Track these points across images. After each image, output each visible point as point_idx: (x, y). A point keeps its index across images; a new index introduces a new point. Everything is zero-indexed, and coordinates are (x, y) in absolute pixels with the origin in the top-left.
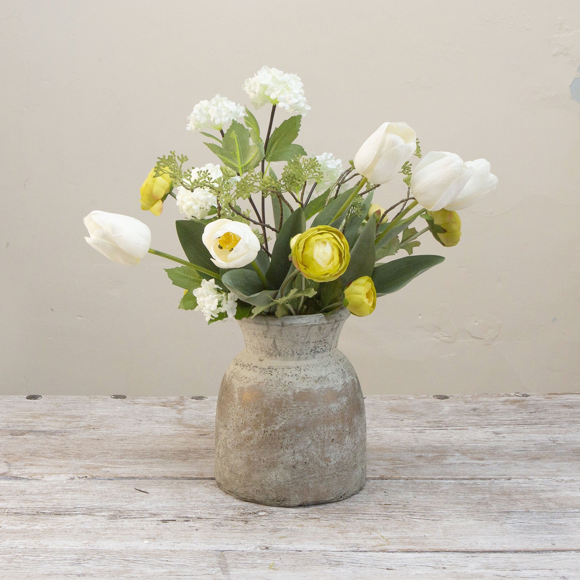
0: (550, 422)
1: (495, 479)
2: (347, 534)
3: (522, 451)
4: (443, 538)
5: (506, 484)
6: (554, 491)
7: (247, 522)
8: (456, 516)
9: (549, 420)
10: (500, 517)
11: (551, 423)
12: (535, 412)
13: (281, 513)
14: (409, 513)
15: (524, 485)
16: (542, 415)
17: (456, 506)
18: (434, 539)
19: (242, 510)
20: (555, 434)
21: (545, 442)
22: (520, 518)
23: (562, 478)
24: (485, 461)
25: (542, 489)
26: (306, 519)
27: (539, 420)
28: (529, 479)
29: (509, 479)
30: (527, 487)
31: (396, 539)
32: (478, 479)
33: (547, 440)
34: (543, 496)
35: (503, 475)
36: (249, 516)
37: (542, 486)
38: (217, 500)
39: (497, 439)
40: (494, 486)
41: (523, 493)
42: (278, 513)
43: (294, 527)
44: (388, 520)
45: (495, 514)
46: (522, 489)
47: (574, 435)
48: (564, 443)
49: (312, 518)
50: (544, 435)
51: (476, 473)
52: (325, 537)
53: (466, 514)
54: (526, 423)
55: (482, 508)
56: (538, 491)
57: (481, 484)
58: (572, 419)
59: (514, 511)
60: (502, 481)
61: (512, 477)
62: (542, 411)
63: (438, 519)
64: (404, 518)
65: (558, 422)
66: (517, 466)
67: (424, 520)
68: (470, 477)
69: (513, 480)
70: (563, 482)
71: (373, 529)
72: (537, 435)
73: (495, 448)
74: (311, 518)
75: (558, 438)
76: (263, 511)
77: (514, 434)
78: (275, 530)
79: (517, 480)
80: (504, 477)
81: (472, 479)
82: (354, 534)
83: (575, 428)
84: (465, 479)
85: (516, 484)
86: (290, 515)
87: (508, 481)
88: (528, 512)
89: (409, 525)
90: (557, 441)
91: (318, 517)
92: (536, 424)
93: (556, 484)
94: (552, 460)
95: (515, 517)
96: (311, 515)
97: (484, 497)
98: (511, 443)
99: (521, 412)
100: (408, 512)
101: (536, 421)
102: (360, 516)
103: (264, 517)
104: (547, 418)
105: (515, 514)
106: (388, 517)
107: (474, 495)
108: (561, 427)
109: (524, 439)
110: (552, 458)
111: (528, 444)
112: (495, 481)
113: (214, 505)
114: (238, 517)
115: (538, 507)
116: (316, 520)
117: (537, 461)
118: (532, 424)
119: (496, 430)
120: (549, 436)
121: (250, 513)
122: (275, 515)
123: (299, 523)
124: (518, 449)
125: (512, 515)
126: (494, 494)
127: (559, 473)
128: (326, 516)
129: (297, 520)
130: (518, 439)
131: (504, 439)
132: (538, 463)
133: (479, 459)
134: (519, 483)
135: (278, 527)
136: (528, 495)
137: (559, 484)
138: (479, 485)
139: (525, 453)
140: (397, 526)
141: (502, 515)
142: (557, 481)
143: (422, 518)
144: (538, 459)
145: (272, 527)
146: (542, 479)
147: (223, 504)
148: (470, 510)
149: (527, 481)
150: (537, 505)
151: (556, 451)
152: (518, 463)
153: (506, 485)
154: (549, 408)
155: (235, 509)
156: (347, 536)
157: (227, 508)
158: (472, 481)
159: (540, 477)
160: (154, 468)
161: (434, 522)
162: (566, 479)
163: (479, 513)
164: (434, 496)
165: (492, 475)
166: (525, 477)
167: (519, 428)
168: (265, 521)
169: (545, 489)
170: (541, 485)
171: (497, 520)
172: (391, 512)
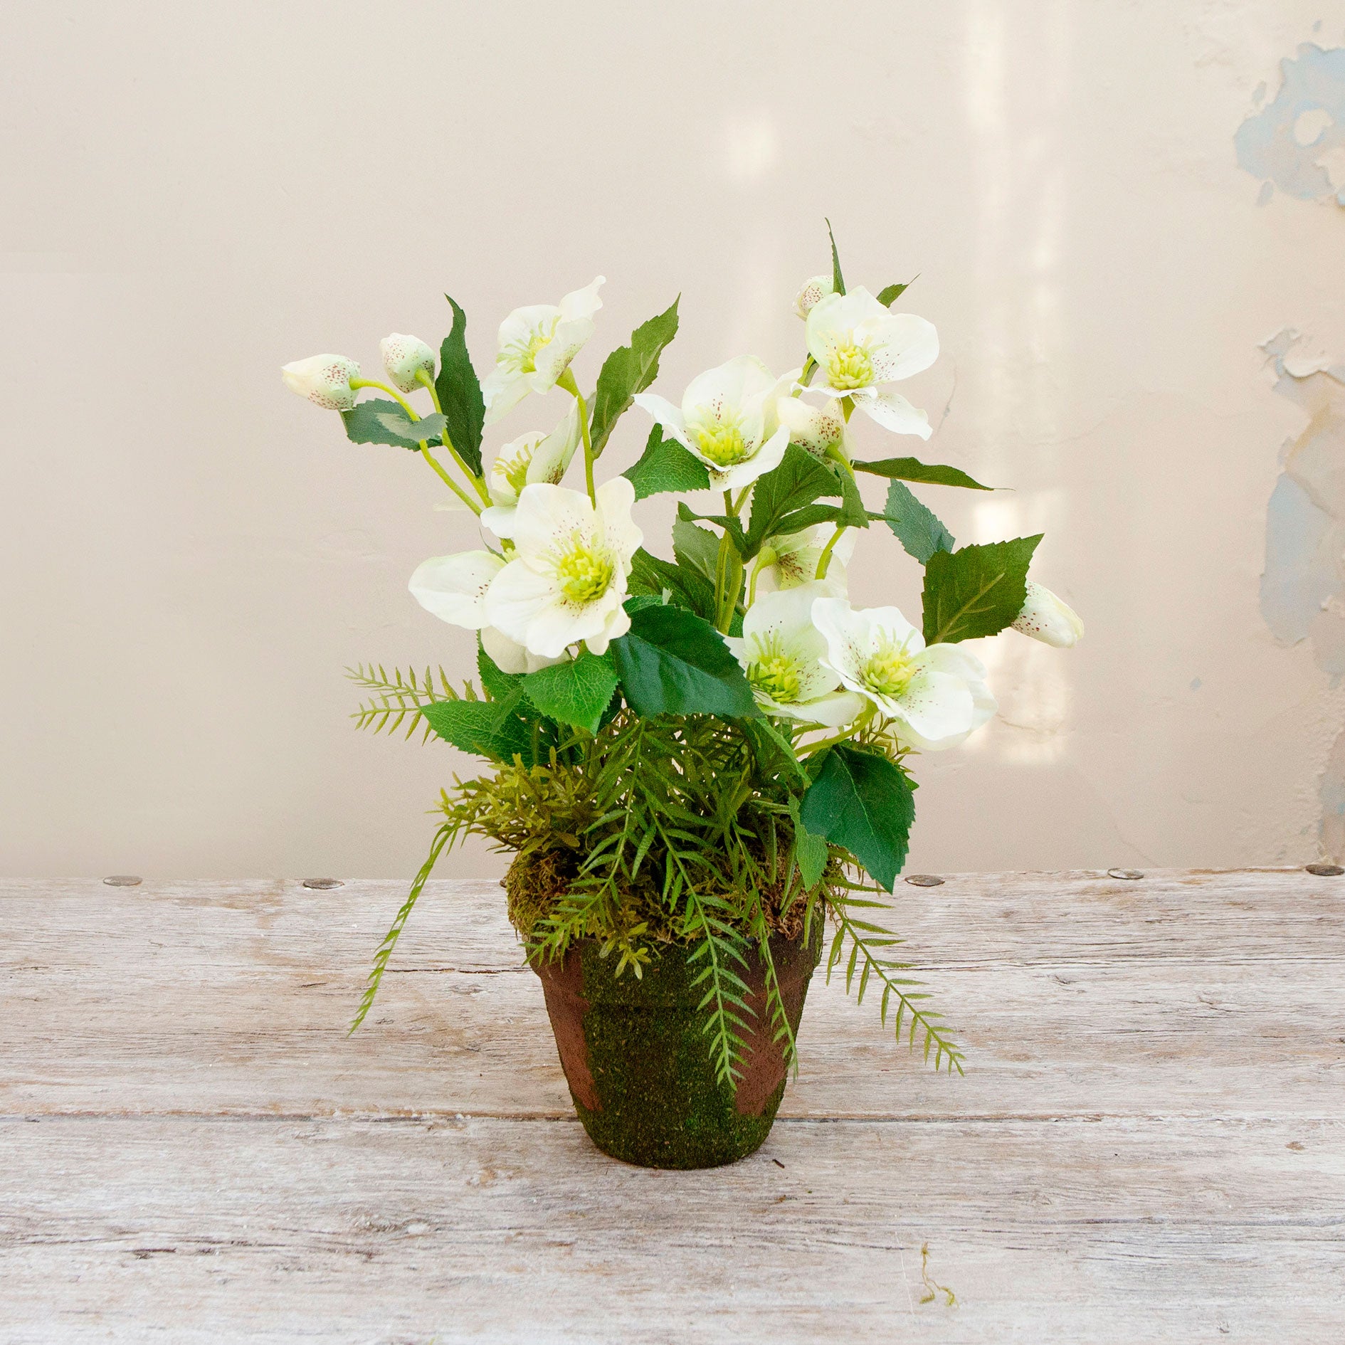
0: (1199, 948)
1: (1060, 1118)
2: (644, 1295)
3: (1130, 1031)
4: (912, 1310)
5: (1089, 1133)
6: (1218, 1155)
7: (370, 1255)
8: (952, 1237)
9: (1196, 943)
10: (1074, 1239)
11: (1203, 953)
12: (1159, 921)
13: (471, 1225)
14: (822, 1226)
15: (1137, 1137)
16: (1178, 929)
17: (953, 1202)
18: (888, 1312)
19: (363, 1218)
20: (1212, 982)
21: (1189, 1005)
22: (1128, 1242)
23: (1239, 1114)
24: (1034, 1062)
25: (1187, 1148)
26: (535, 1246)
27: (1170, 945)
28: (1151, 1118)
29: (1097, 1118)
30: (1145, 1142)
31: (779, 1315)
32: (1012, 1118)
33: (1194, 999)
34: (1191, 1169)
35: (1080, 1106)
36: (380, 1238)
37: (1185, 1139)
38: (301, 1186)
39: (1063, 996)
40: (1058, 1139)
41: (1135, 1161)
42: (462, 1226)
43: (497, 1275)
44: (764, 1248)
45: (1060, 1228)
46: (1131, 1148)
47: (1262, 986)
48: (1238, 1008)
49: (554, 1243)
50: (1186, 985)
51: (1007, 1100)
52: (579, 1306)
53: (979, 1227)
54: (1138, 952)
55: (1023, 1208)
56: (1174, 1154)
57: (1022, 1133)
58: (1252, 941)
59: (1112, 1217)
60: (1078, 1124)
61: (1107, 1111)
62: (1178, 918)
63: (901, 1246)
64: (808, 1242)
65: (1220, 948)
66: (1118, 1079)
67: (862, 1250)
68: (994, 1112)
69: (1106, 1123)
70: (1242, 1128)
71: (718, 1281)
72: (1166, 985)
73: (1060, 1025)
74: (550, 1244)
75: (1221, 993)
76: (419, 1220)
77: (1107, 983)
78: (445, 1284)
79: (1118, 1120)
80: (1082, 1111)
81: (998, 1119)
82: (664, 1296)
83: (1265, 965)
84: (979, 1118)
85: (1115, 1133)
86: (494, 1232)
87: (1094, 1124)
88: (1150, 1221)
89: (820, 1264)
90: (1220, 1002)
91: (569, 1240)
92: (1162, 955)
93: (1224, 1132)
94: (1210, 1059)
95: (1116, 1239)
96: (551, 1232)
97: (1028, 1173)
98: (1099, 1008)
99: (1125, 920)
100: (820, 1222)
101: (1163, 945)
102: (688, 1237)
103: (420, 1242)
104: (1188, 937)
105: (1115, 1228)
106: (765, 1239)
107: (1002, 1169)
108: (1226, 963)
109: (1132, 998)
110: (1207, 1054)
111: (1145, 1010)
112: (1057, 1124)
113: (290, 1200)
114: (349, 1241)
115: (1179, 1205)
116: (564, 1249)
117: (1171, 1063)
118: (1152, 955)
119: (1062, 971)
120: (1198, 987)
121: (384, 1229)
122: (451, 1235)
123: (514, 1261)
124: (1120, 1028)
125: (1106, 1232)
126: (1057, 1165)
127: (1230, 1100)
128: (591, 1235)
129: (510, 1250)
130: (1118, 997)
131: (1082, 998)
132: (1172, 1067)
133: (1017, 1058)
134: (1124, 1131)
135: (454, 1273)
136: (1149, 1167)
137: (1233, 1133)
138: (1016, 1136)
139: (1136, 1036)
140: (787, 1270)
141: (1077, 1230)
142: (1224, 1124)
143: (859, 1241)
144: (1172, 1056)
145: (436, 1272)
146: (1184, 1119)
147: (315, 1198)
148: (990, 1216)
149: (1145, 1124)
150: (1173, 1199)
151: (1219, 1032)
152: (1120, 1067)
153: (1088, 1135)
154: (1194, 911)
155: (345, 1213)
156: (643, 1304)
157: (325, 1211)
158: (998, 1124)
159: (1179, 1112)
160: (155, 1087)
161: (890, 1255)
162: (1248, 1116)
163: (1015, 1224)
164: (894, 1173)
165: (1050, 1106)
166: (1139, 1113)
167: (1120, 967)
168: (422, 1253)
169: (1194, 1149)
170: (1184, 1135)
171: (1066, 1247)
172: (772, 1223)
